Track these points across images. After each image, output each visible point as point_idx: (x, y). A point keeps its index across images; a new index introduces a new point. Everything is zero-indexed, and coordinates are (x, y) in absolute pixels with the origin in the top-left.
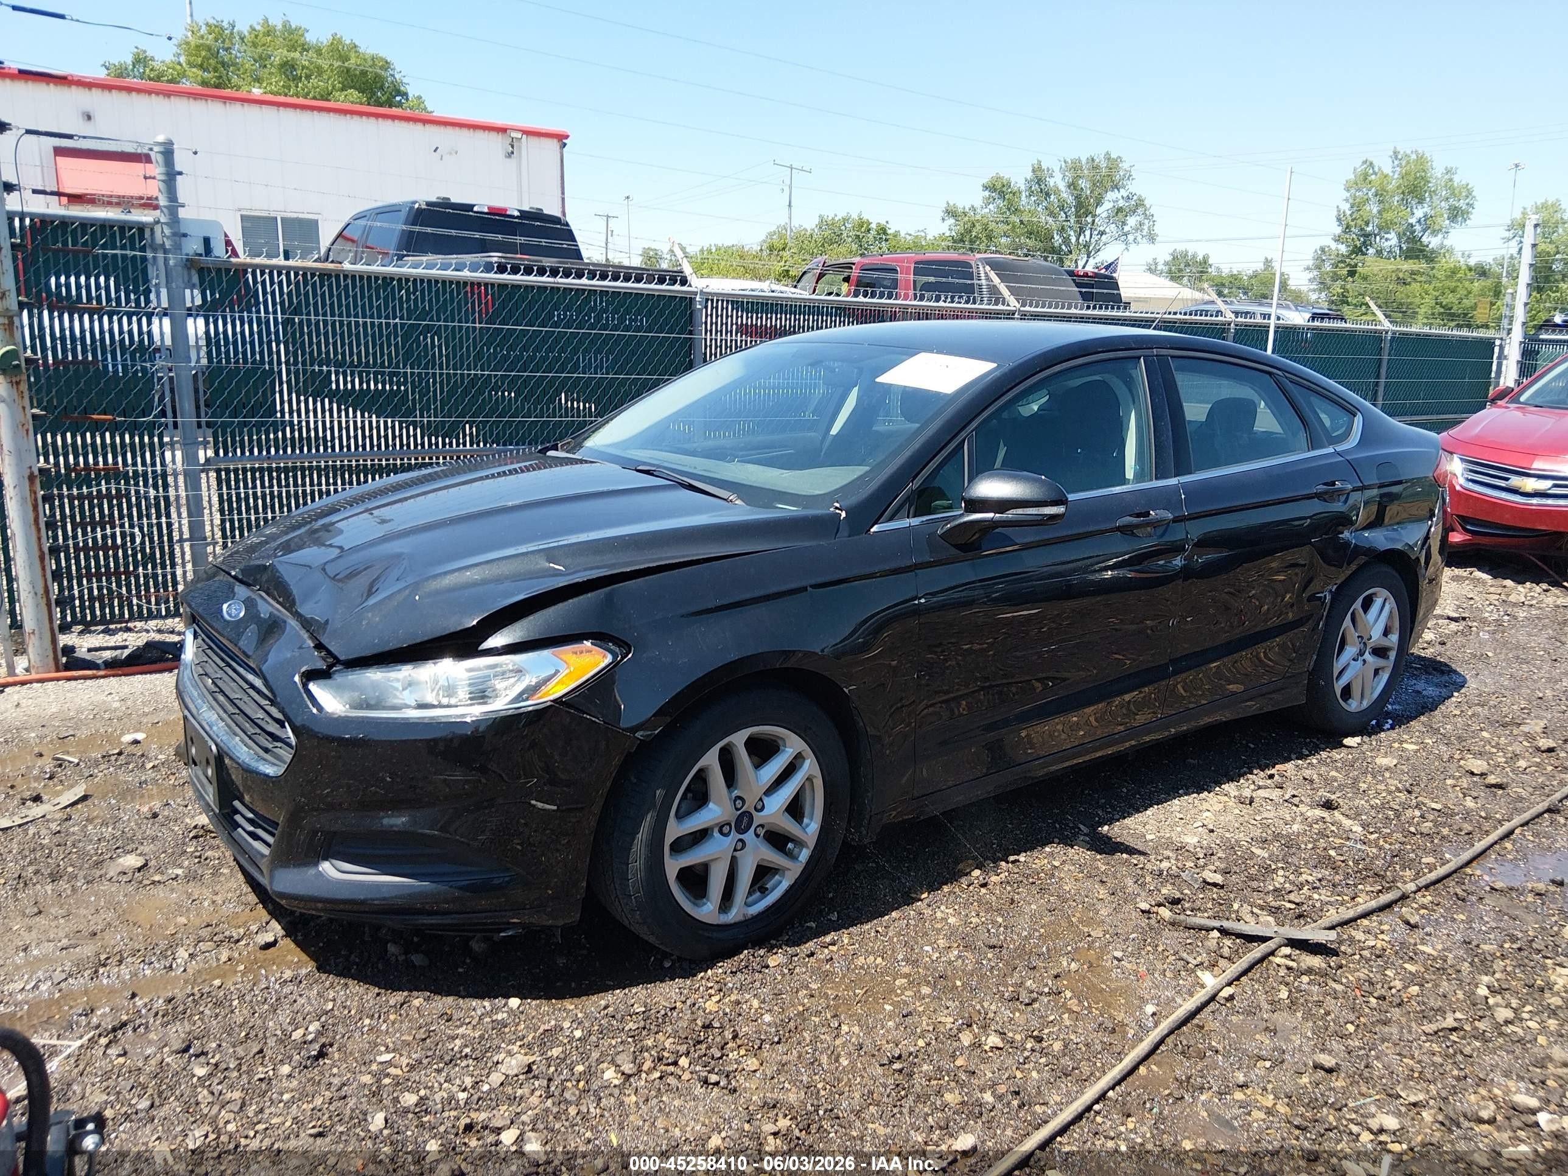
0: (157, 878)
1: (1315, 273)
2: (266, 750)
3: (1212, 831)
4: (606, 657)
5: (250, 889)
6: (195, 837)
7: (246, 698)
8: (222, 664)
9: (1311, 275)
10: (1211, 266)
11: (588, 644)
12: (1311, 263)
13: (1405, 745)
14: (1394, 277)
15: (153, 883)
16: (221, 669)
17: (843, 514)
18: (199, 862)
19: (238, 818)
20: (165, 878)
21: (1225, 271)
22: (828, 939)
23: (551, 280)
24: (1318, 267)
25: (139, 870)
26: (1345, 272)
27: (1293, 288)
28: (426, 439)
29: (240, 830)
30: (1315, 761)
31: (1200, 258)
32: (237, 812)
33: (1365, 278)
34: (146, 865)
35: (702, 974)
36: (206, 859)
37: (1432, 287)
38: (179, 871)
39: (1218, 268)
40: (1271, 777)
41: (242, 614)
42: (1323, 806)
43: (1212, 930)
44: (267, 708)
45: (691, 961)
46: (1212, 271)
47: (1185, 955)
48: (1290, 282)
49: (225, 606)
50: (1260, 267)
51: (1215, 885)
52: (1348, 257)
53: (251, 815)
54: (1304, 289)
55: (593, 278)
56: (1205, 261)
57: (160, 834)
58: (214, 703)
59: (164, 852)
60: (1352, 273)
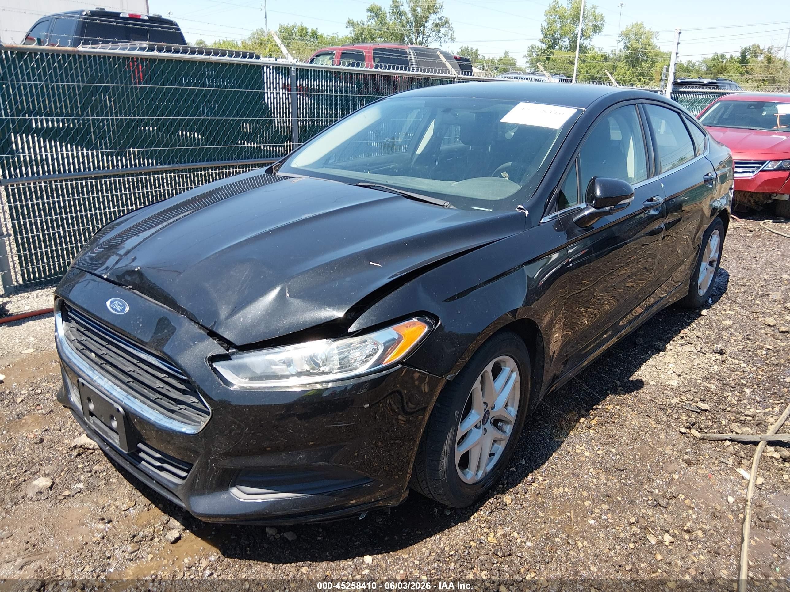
0: (67, 493)
1: (529, 59)
2: (172, 411)
3: (679, 376)
4: (424, 327)
5: (140, 494)
6: (79, 455)
7: (140, 371)
8: (105, 343)
9: (527, 60)
10: (479, 55)
11: (415, 320)
12: (526, 54)
13: (727, 312)
14: (568, 61)
15: (65, 497)
16: (104, 346)
17: (527, 213)
18: (92, 475)
19: (142, 455)
20: (73, 493)
21: (487, 58)
22: (529, 478)
23: (207, 57)
24: (530, 56)
25: (51, 488)
26: (545, 58)
27: (518, 67)
28: (105, 157)
29: (143, 462)
30: (695, 326)
31: (474, 51)
32: (141, 450)
33: (554, 61)
34: (53, 483)
35: (473, 517)
36: (96, 472)
37: (585, 65)
38: (81, 485)
39: (483, 56)
40: (682, 337)
41: (127, 309)
42: (718, 353)
43: (725, 440)
44: (166, 379)
45: (462, 509)
46: (480, 57)
47: (723, 460)
48: (517, 64)
49: (108, 303)
50: (503, 55)
51: (706, 410)
52: (546, 50)
53: (158, 456)
54: (524, 67)
55: (231, 57)
56: (477, 52)
57: (51, 456)
58: (102, 371)
59: (63, 470)
60: (548, 59)
